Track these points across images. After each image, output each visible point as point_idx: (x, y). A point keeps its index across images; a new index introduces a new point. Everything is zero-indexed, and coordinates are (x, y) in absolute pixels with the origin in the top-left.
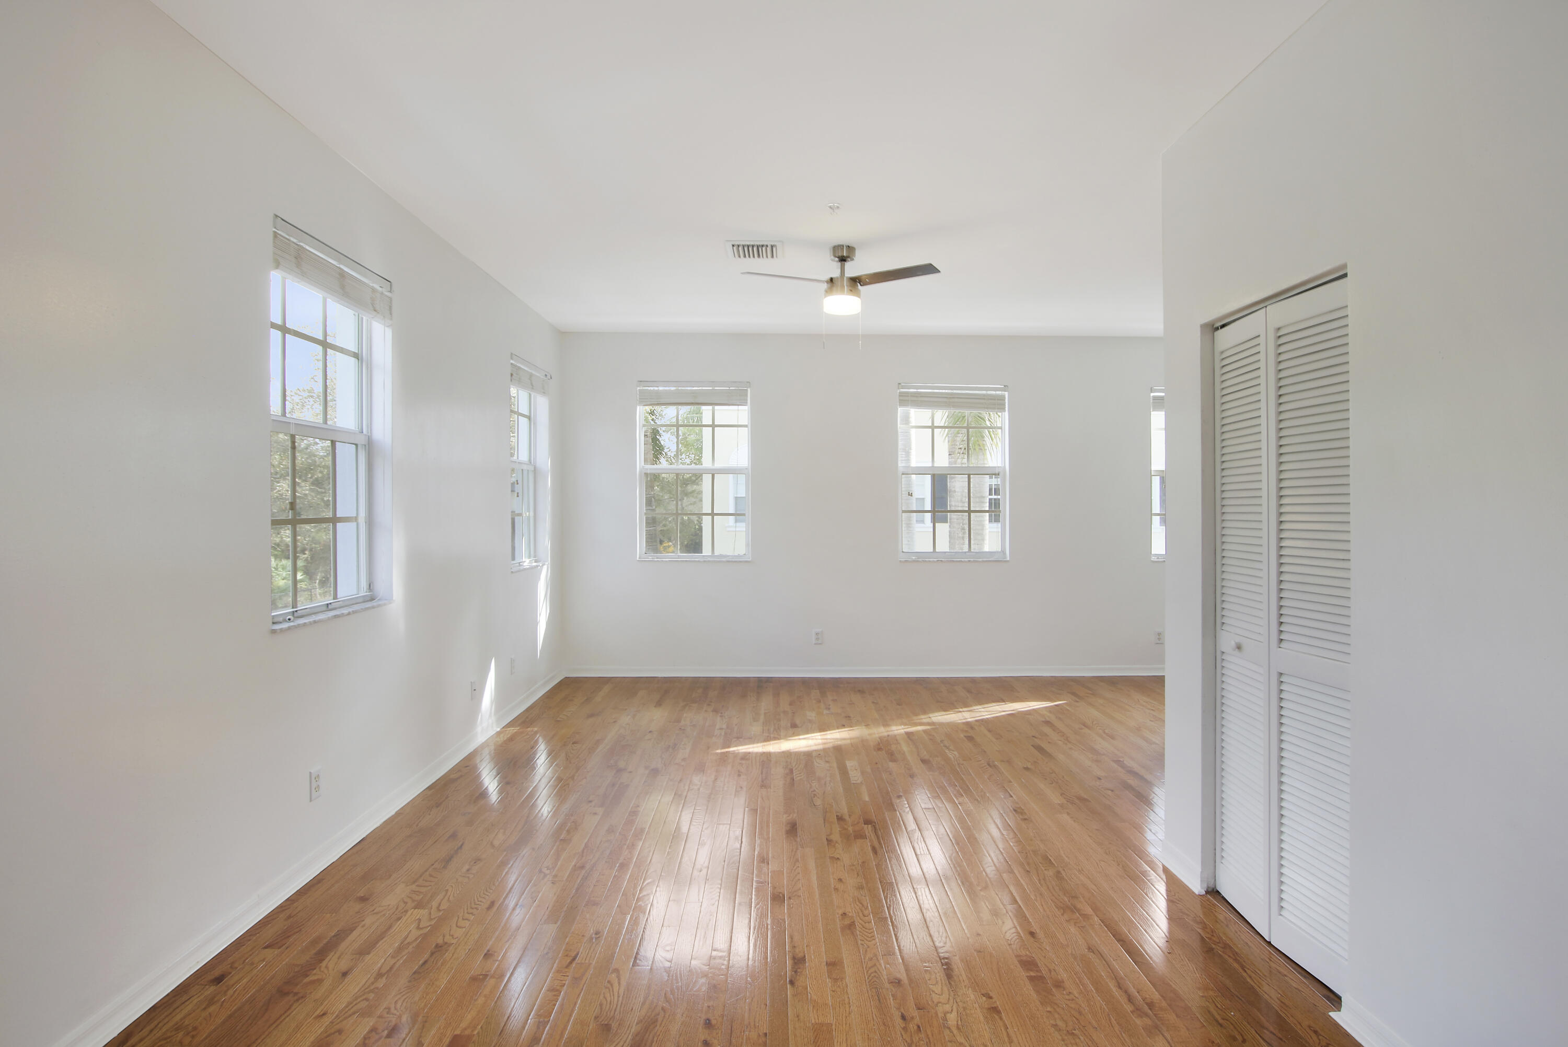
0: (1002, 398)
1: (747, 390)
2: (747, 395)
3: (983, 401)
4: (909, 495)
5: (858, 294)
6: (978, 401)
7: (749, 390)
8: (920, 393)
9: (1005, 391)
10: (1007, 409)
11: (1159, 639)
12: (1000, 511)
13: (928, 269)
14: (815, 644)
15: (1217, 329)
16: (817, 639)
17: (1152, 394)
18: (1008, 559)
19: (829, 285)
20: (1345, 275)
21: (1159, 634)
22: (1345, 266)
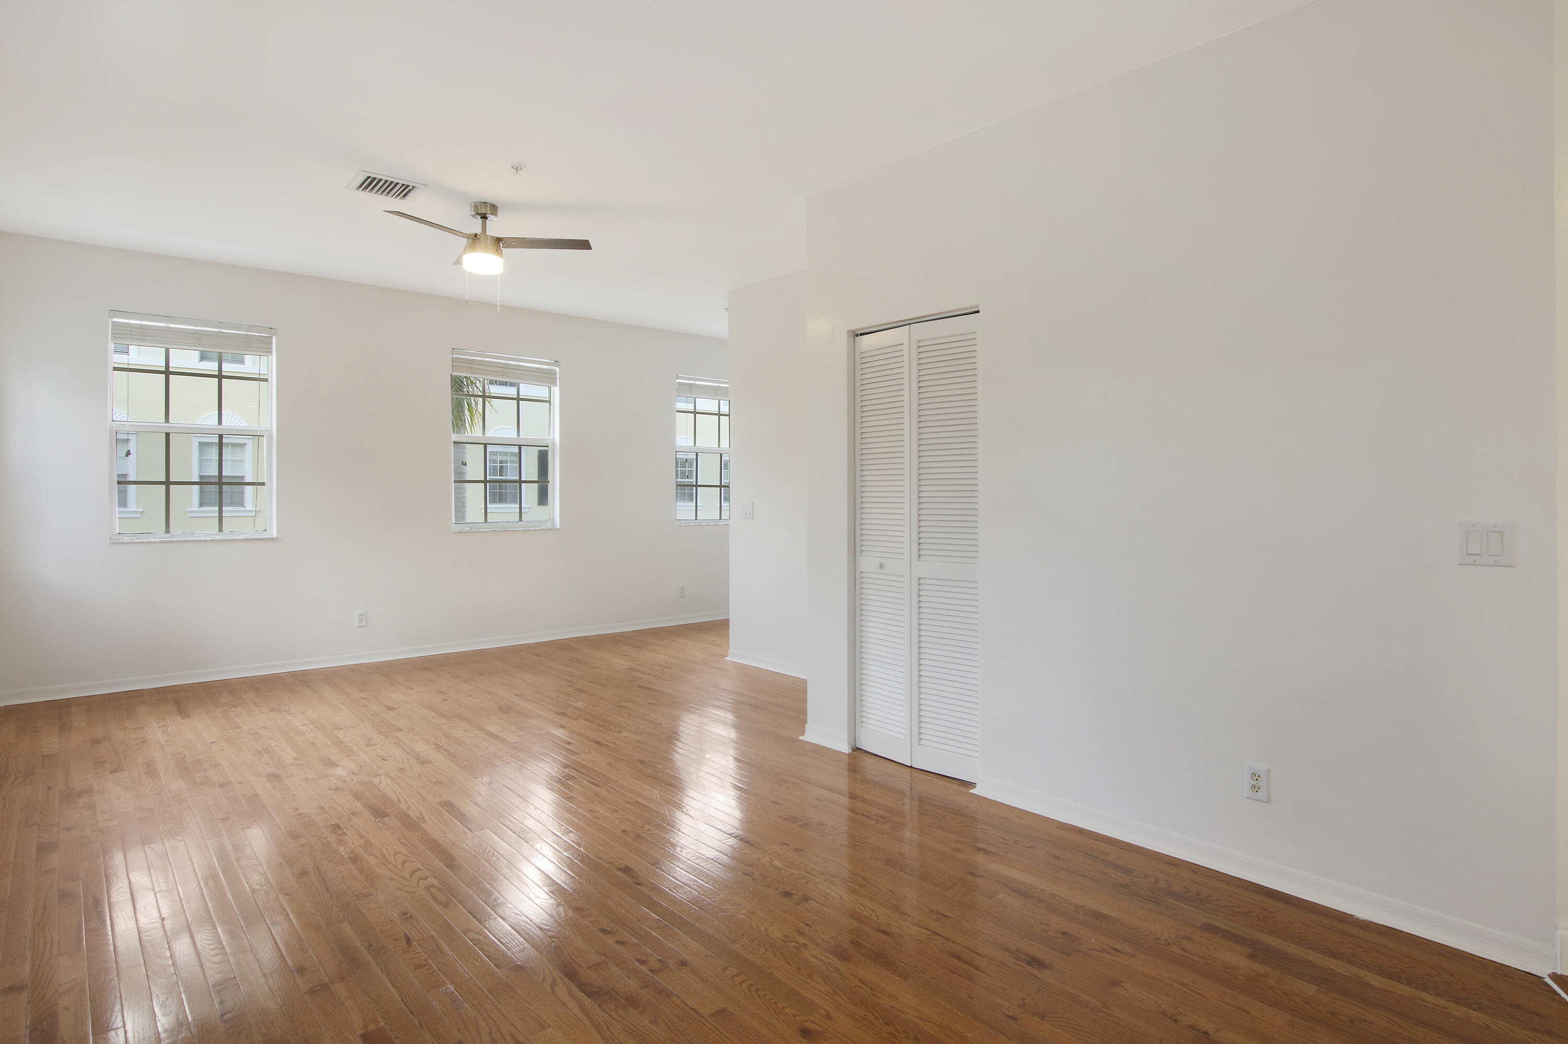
0: (554, 373)
1: (272, 337)
2: (271, 343)
3: (537, 374)
4: (463, 464)
5: (501, 254)
6: (530, 373)
7: (274, 338)
8: (472, 360)
9: (557, 367)
10: (558, 384)
11: (682, 593)
12: (548, 482)
13: (584, 245)
14: (358, 627)
15: (857, 335)
16: (360, 621)
17: (678, 381)
18: (559, 527)
19: (470, 241)
20: (978, 312)
21: (682, 589)
22: (978, 306)
